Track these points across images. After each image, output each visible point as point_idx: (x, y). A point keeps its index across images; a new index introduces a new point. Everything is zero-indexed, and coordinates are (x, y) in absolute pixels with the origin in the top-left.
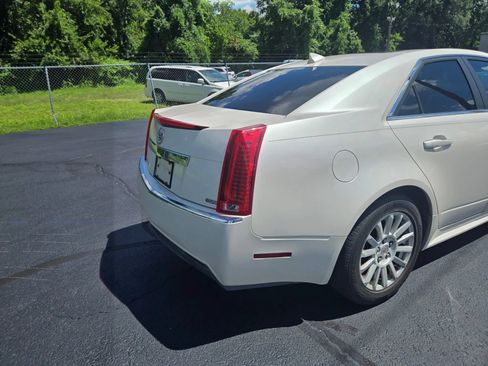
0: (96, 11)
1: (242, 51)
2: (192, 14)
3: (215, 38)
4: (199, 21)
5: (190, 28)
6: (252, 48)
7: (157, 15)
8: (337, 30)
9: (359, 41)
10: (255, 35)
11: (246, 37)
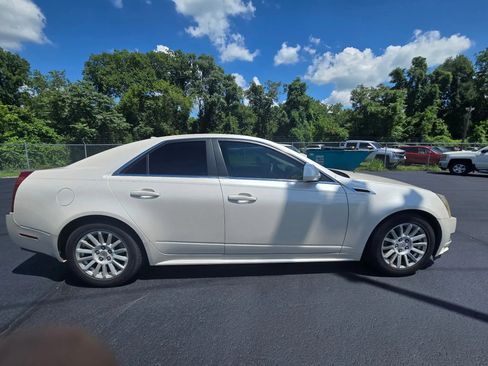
0: (250, 116)
1: (337, 135)
2: (304, 114)
3: (318, 127)
4: (309, 117)
5: (302, 122)
6: (344, 133)
7: (283, 116)
8: (422, 119)
9: (445, 127)
10: (349, 124)
11: (342, 126)
